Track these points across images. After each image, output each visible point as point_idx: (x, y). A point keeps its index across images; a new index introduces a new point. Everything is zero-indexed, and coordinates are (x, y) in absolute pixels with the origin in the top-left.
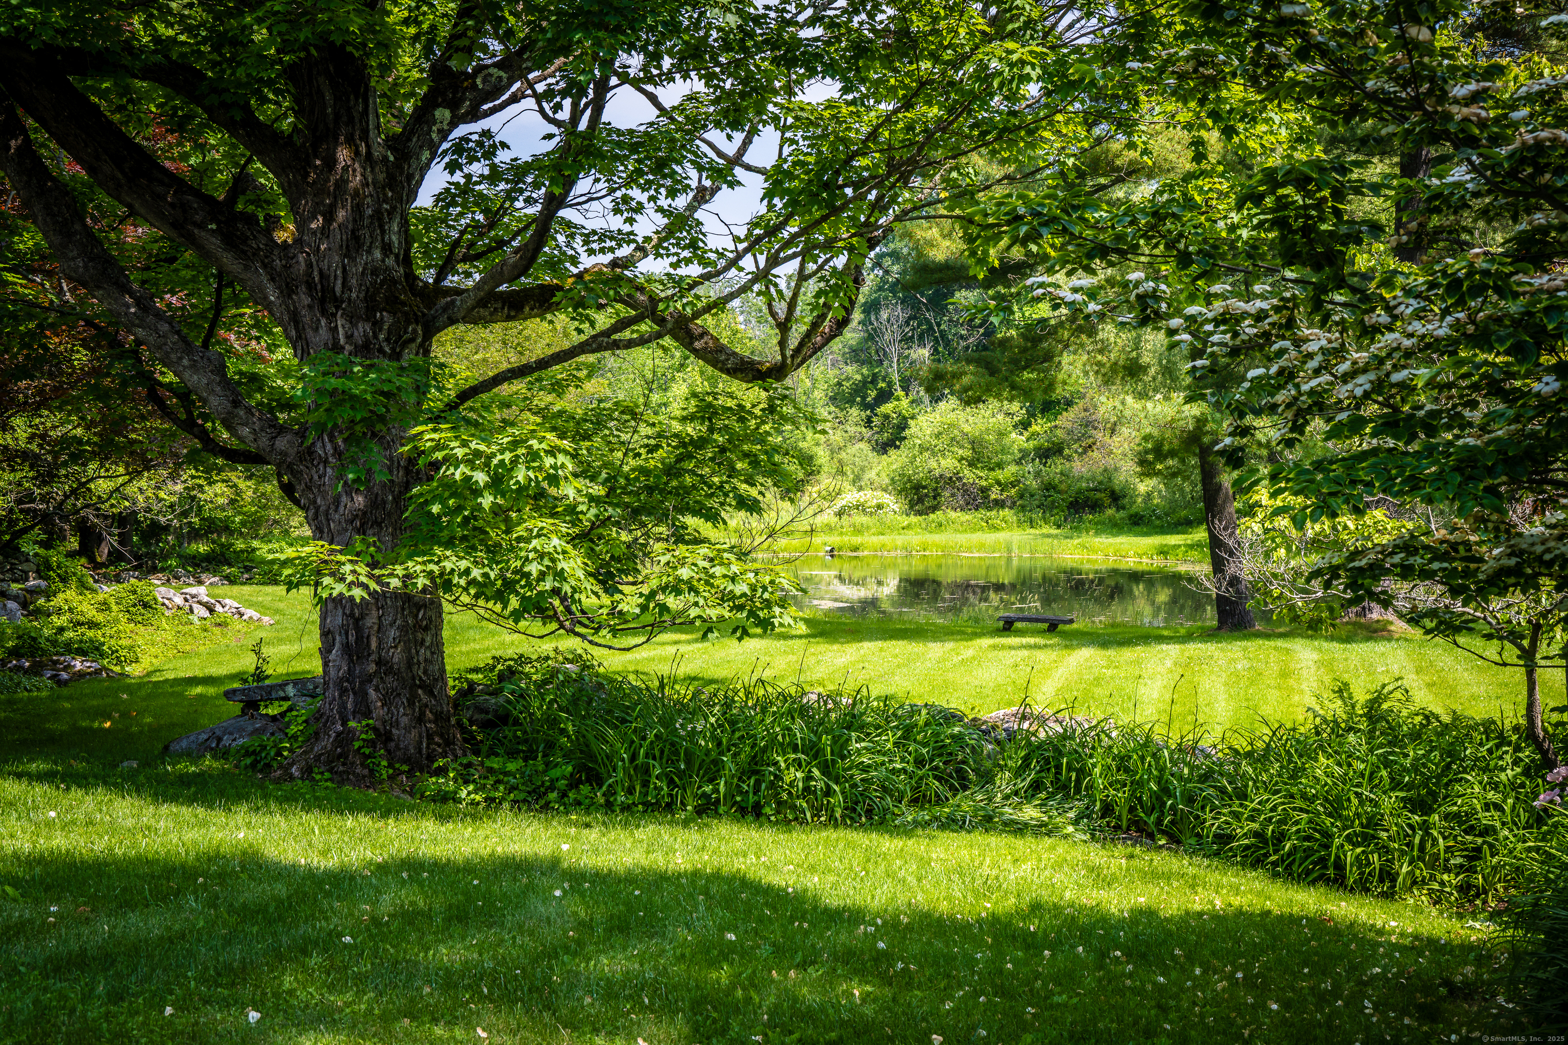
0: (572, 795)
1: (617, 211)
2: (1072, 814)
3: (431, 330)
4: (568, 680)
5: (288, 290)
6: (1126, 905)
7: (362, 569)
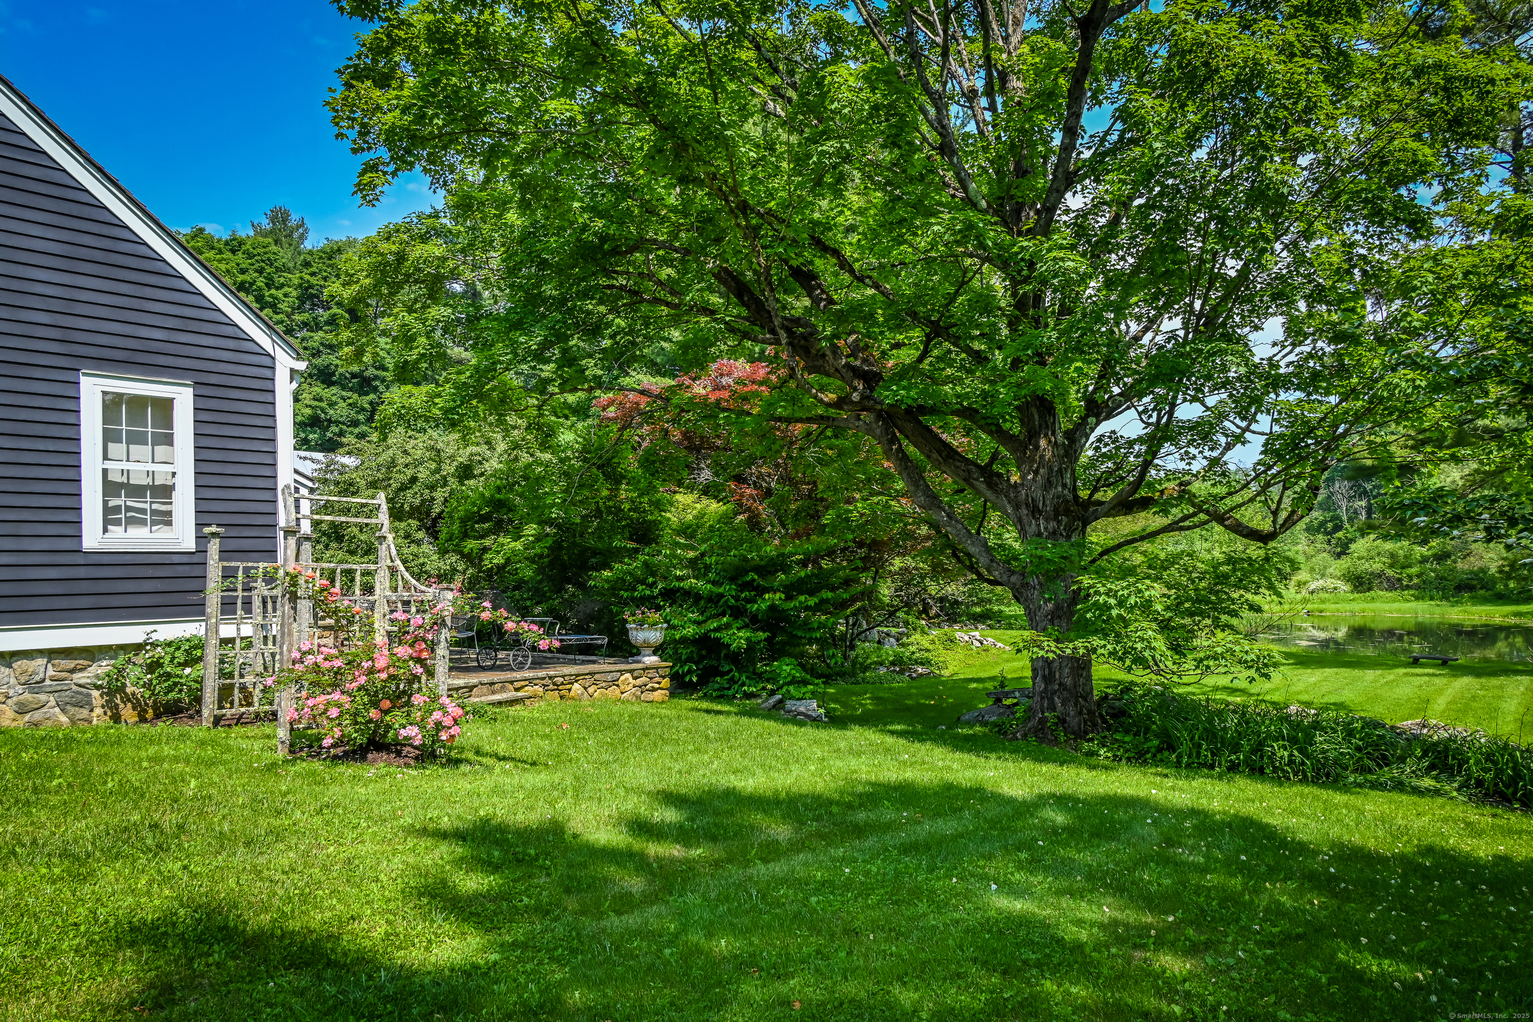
0: (1159, 756)
1: (1182, 459)
2: (1456, 785)
3: (1086, 523)
4: (1157, 695)
5: (1017, 507)
6: (1490, 852)
7: (1053, 644)
